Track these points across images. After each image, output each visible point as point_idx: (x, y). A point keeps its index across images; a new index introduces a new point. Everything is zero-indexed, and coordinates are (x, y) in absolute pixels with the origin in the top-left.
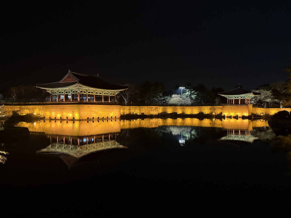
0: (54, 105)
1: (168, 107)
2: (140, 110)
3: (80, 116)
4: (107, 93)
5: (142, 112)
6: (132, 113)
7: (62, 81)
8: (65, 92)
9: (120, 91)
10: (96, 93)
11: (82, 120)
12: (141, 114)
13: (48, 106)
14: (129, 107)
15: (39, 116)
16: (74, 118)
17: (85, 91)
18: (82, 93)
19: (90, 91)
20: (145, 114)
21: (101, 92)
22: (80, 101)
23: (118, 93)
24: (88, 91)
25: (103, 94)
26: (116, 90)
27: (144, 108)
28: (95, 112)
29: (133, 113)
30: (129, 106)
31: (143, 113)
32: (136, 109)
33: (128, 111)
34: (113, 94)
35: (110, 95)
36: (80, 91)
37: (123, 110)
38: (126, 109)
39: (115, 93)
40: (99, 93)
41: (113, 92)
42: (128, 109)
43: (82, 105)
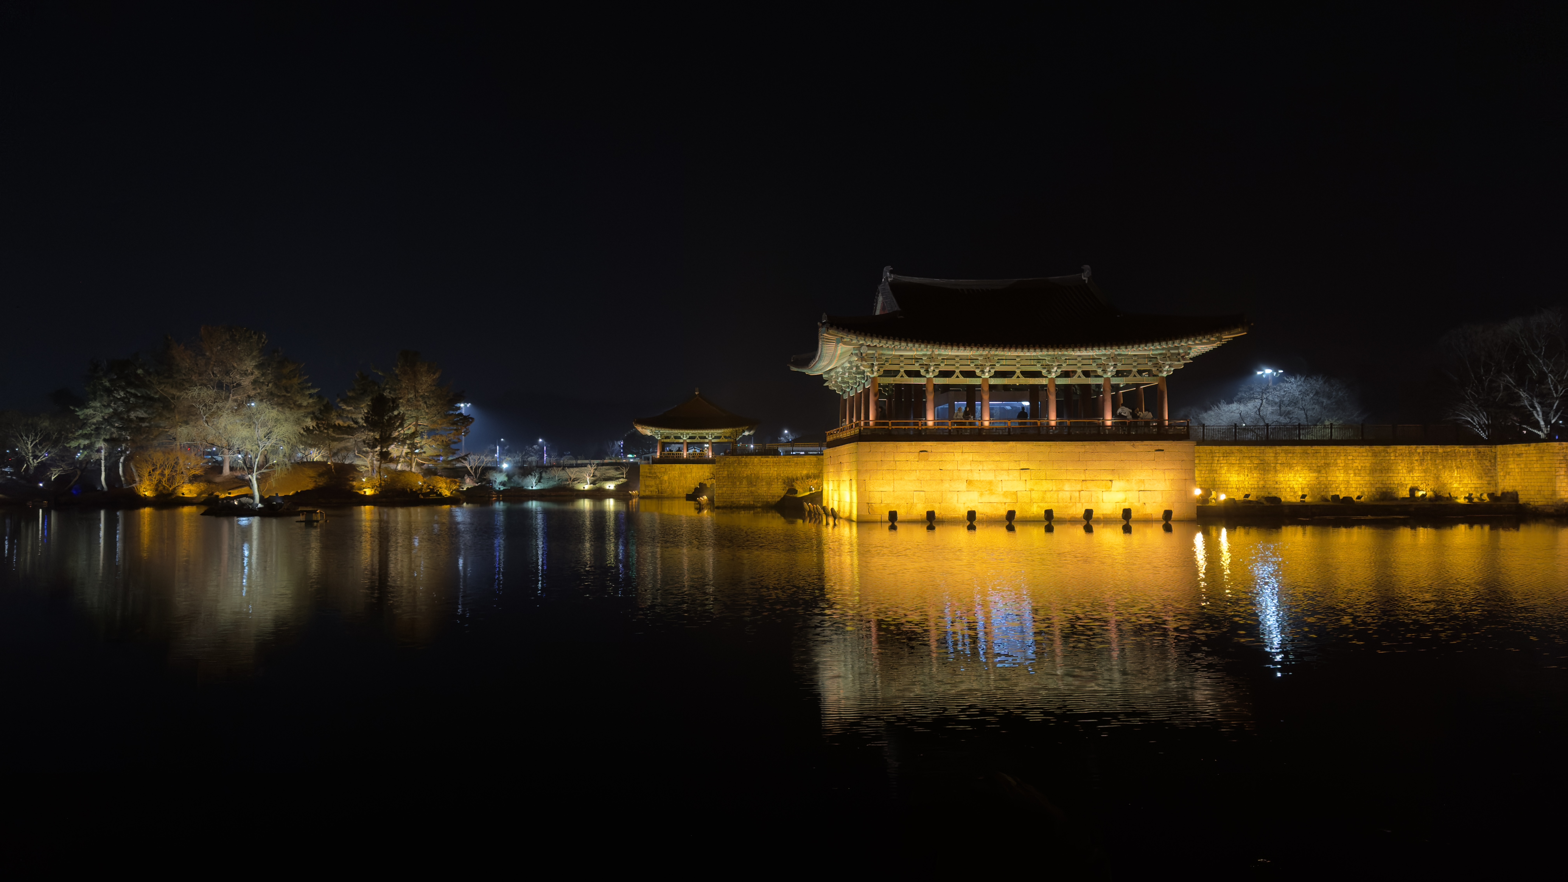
2: (1489, 472)
3: (864, 502)
4: (1084, 373)
6: (1402, 493)
10: (998, 374)
11: (871, 522)
12: (1485, 497)
14: (1375, 455)
17: (916, 367)
18: (898, 378)
19: (947, 368)
20: (1522, 499)
21: (1038, 368)
22: (876, 424)
23: (1179, 365)
25: (1052, 377)
27: (1519, 455)
28: (969, 482)
29: (1413, 490)
30: (1377, 448)
31: (1514, 496)
32: (1444, 467)
33: (1367, 478)
34: (1140, 372)
35: (1115, 381)
36: (882, 370)
37: (1315, 475)
38: (1346, 469)
39: (1156, 365)
40: (1018, 371)
41: (1141, 361)
42: (1368, 465)
43: (874, 444)
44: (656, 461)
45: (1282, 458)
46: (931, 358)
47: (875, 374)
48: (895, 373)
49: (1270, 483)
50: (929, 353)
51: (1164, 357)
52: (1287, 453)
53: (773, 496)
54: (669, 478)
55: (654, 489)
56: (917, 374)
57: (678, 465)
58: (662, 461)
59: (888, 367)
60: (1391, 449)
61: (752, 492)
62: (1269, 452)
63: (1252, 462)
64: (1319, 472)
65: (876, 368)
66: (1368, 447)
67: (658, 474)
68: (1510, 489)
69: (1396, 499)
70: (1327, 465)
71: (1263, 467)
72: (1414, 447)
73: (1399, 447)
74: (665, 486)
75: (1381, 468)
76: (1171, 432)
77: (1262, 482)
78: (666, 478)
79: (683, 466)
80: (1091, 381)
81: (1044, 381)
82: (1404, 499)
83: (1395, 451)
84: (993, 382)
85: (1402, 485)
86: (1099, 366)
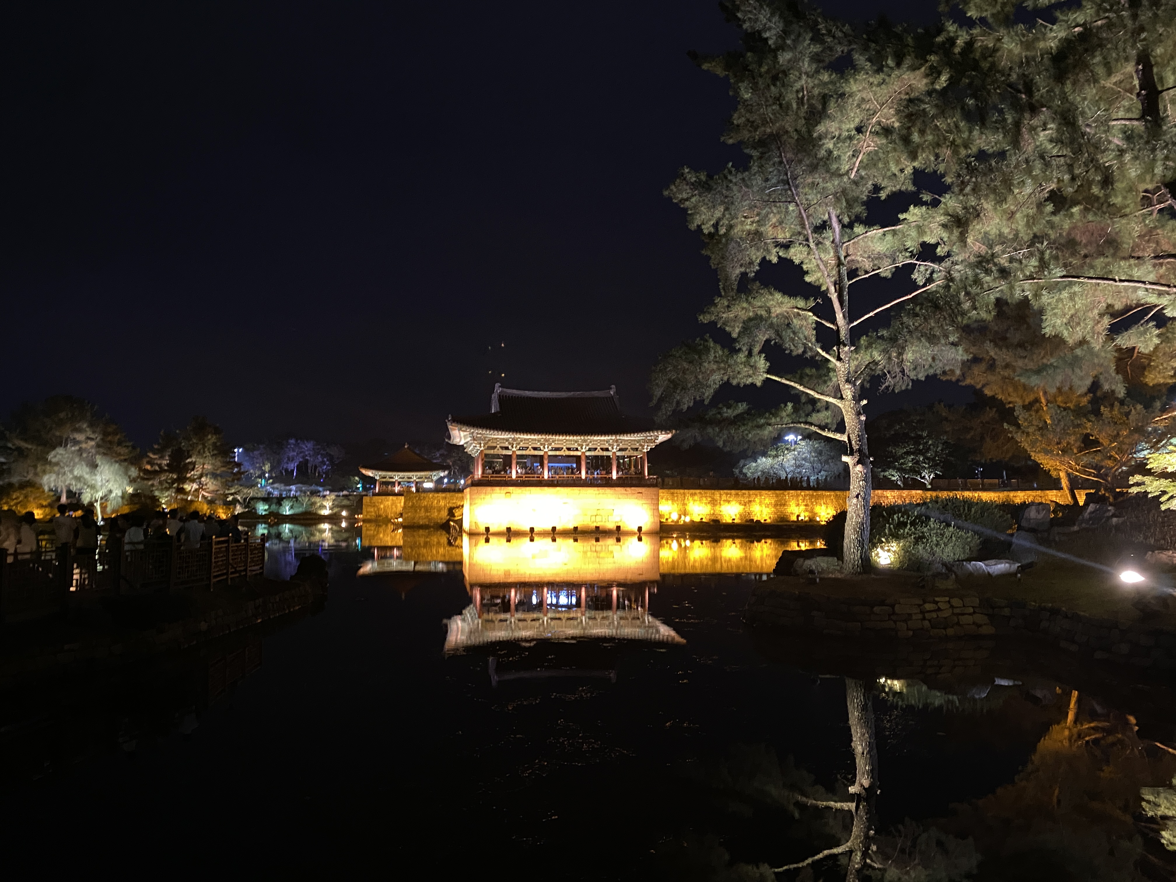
4: (602, 448)
14: (777, 496)
18: (496, 450)
19: (524, 445)
23: (653, 447)
25: (583, 451)
30: (778, 492)
32: (816, 503)
33: (773, 509)
34: (632, 449)
35: (619, 454)
36: (486, 446)
37: (743, 507)
38: (761, 503)
39: (641, 445)
40: (565, 448)
41: (633, 442)
42: (773, 502)
43: (480, 488)
44: (375, 495)
45: (724, 497)
46: (514, 439)
47: (482, 448)
48: (494, 448)
49: (717, 512)
50: (513, 436)
51: (645, 441)
52: (727, 494)
53: (441, 519)
54: (385, 507)
55: (373, 514)
56: (507, 448)
57: (391, 498)
58: (379, 494)
59: (490, 444)
60: (786, 492)
61: (427, 516)
62: (717, 494)
63: (707, 500)
64: (745, 505)
65: (482, 445)
66: (773, 491)
67: (377, 504)
69: (789, 521)
70: (751, 501)
71: (714, 503)
72: (799, 492)
73: (791, 492)
74: (381, 512)
75: (781, 504)
76: (648, 482)
77: (712, 512)
78: (382, 506)
79: (394, 498)
80: (605, 453)
81: (579, 453)
82: (793, 521)
83: (789, 494)
84: (550, 453)
85: (792, 513)
86: (610, 445)
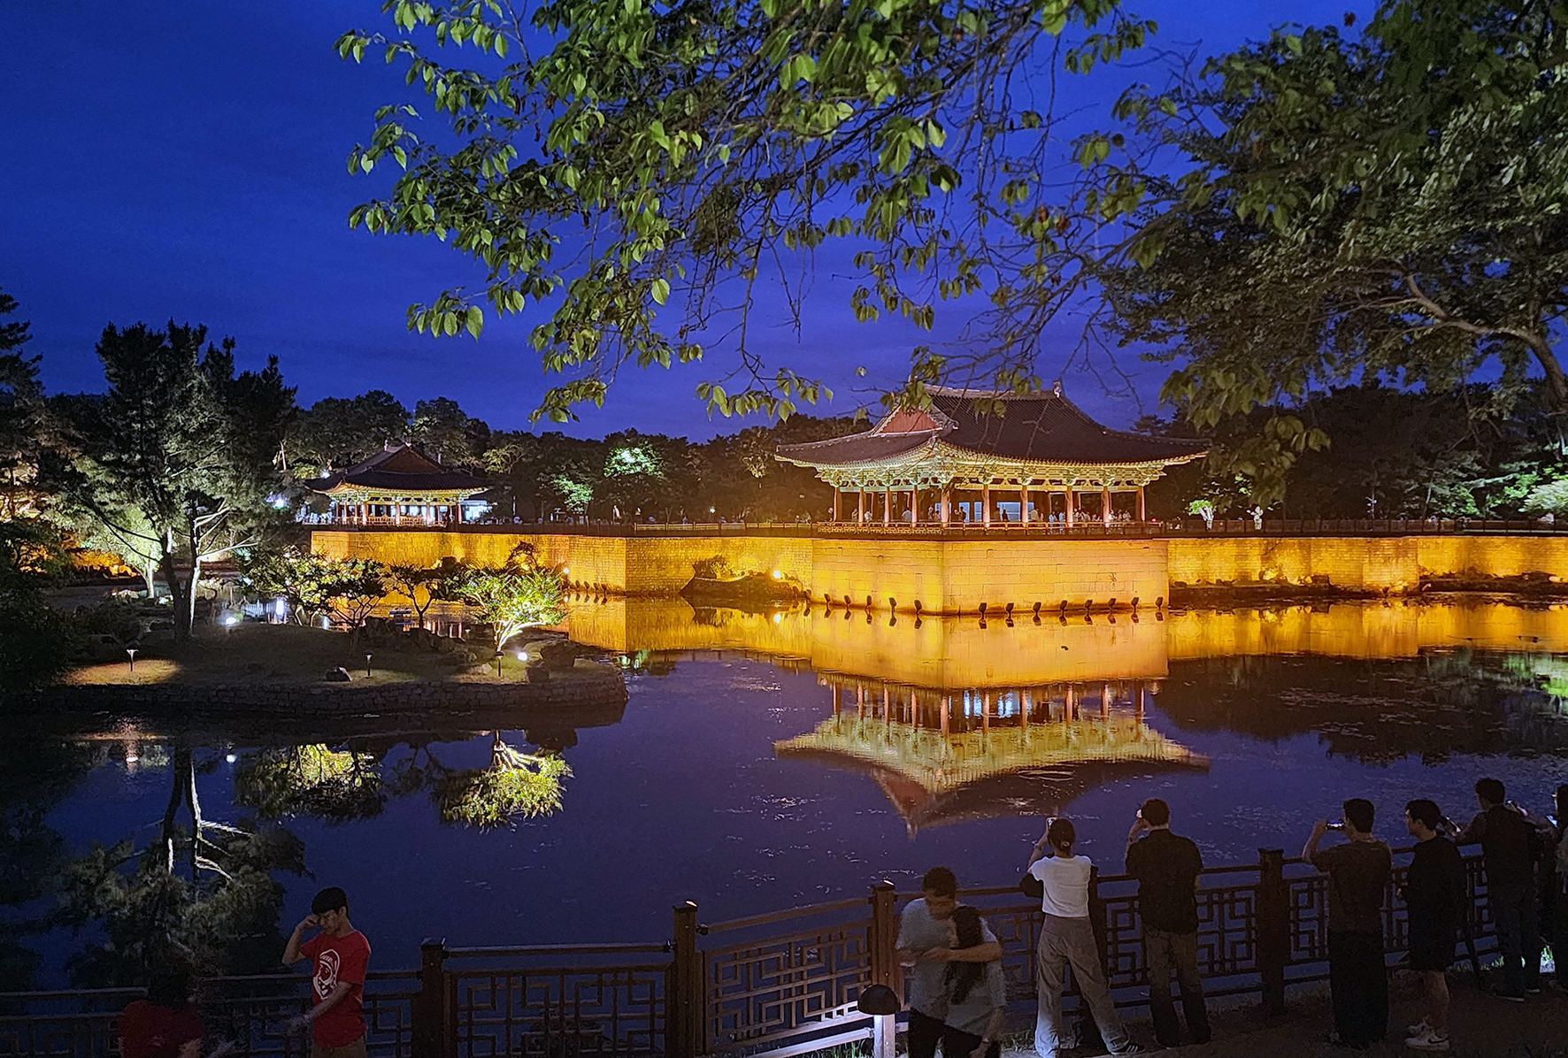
0: (847, 541)
1: (1497, 540)
2: (1306, 559)
3: (948, 596)
4: (1091, 481)
5: (1320, 568)
6: (1255, 577)
7: (881, 429)
8: (888, 481)
9: (1166, 469)
11: (959, 614)
12: (1309, 580)
13: (822, 544)
14: (1238, 545)
15: (792, 584)
16: (917, 603)
19: (999, 476)
21: (1060, 477)
22: (948, 526)
23: (1156, 477)
24: (989, 475)
26: (1145, 465)
27: (1331, 547)
28: (1022, 576)
29: (1262, 574)
31: (1326, 579)
32: (1280, 554)
33: (1233, 564)
34: (1127, 482)
35: (1111, 489)
36: (954, 477)
38: (1220, 557)
39: (1138, 477)
41: (1130, 474)
42: (1234, 554)
47: (949, 481)
48: (962, 479)
53: (682, 580)
56: (977, 481)
61: (661, 577)
64: (1203, 560)
66: (1233, 540)
68: (1322, 573)
69: (1251, 583)
70: (1208, 554)
75: (1241, 557)
76: (1147, 531)
80: (1096, 488)
81: (1064, 489)
82: (1256, 582)
85: (1255, 570)
86: (1101, 477)
